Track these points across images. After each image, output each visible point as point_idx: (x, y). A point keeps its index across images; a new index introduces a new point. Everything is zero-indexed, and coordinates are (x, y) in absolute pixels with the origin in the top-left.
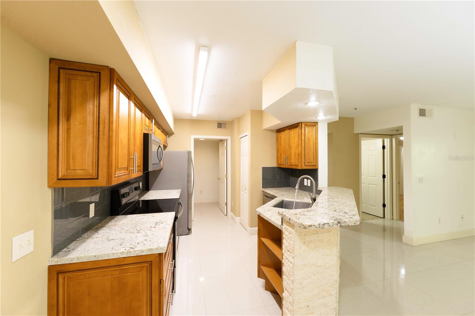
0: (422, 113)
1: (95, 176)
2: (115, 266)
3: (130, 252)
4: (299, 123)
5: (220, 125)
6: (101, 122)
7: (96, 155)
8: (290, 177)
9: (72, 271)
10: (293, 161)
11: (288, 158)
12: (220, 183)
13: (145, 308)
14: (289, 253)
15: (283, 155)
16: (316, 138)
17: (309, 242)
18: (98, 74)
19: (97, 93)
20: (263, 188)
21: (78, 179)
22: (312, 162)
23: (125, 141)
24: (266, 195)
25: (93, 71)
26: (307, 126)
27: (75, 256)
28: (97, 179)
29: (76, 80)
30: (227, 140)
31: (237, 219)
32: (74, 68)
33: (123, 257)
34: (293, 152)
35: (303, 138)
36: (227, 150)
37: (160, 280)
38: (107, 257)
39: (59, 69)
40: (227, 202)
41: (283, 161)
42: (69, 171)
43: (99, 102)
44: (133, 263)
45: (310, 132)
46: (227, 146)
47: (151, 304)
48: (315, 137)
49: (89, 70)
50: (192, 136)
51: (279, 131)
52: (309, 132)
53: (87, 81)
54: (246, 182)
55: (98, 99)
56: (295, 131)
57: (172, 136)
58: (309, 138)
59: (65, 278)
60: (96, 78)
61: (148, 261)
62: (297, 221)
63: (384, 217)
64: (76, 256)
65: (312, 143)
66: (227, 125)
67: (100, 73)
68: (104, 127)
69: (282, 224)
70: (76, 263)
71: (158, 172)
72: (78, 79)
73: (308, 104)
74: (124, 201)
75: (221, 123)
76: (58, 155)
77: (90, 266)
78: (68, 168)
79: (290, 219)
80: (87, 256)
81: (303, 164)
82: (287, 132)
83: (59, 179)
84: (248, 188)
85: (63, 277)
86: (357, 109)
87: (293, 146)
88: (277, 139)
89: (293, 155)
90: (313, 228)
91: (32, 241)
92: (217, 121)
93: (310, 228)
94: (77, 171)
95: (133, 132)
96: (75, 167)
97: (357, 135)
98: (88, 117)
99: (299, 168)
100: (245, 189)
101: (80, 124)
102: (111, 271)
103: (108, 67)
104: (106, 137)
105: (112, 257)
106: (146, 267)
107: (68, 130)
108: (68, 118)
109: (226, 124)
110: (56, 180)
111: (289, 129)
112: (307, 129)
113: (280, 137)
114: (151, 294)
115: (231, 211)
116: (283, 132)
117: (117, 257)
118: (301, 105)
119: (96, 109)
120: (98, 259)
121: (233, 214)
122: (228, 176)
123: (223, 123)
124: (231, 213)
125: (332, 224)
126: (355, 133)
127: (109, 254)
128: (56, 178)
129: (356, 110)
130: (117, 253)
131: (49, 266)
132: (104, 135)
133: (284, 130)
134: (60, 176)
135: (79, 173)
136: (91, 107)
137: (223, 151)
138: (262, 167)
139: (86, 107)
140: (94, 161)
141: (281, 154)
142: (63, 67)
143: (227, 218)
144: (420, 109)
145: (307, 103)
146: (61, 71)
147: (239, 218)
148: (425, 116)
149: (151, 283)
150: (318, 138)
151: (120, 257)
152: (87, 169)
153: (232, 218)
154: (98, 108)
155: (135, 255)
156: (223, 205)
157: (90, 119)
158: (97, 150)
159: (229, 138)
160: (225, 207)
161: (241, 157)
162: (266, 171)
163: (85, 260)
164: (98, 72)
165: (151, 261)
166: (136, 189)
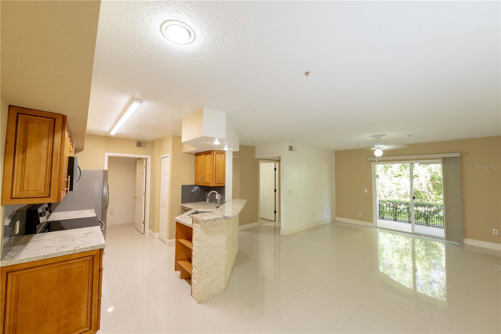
0: (291, 148)
1: (47, 195)
2: (62, 261)
3: (76, 250)
4: (212, 151)
5: (139, 144)
7: (48, 179)
8: (205, 193)
9: (22, 270)
10: (207, 180)
11: (204, 177)
12: (137, 202)
13: (87, 290)
14: (196, 241)
15: (199, 175)
17: (209, 232)
18: (53, 119)
19: (52, 133)
20: (181, 203)
21: (31, 198)
22: (220, 181)
24: (184, 209)
25: (48, 117)
26: (218, 153)
27: (25, 258)
28: (49, 197)
29: (33, 123)
30: (146, 159)
31: (156, 235)
32: (32, 114)
33: (70, 254)
34: (207, 173)
35: (214, 162)
36: (146, 169)
37: (100, 269)
38: (55, 255)
39: (18, 114)
40: (144, 220)
41: (199, 180)
42: (22, 192)
43: (53, 140)
44: (78, 258)
45: (219, 158)
46: (146, 164)
47: (92, 287)
49: (45, 116)
50: (106, 153)
51: (197, 154)
53: (43, 124)
54: (166, 199)
55: (52, 138)
56: (209, 157)
57: (81, 152)
58: (219, 163)
59: (14, 276)
60: (51, 122)
61: (91, 255)
62: (201, 218)
63: (275, 221)
64: (27, 257)
65: (221, 166)
66: (147, 144)
67: (55, 119)
68: (57, 159)
69: (193, 224)
70: (26, 263)
72: (35, 122)
75: (141, 143)
77: (39, 264)
78: (22, 190)
79: (197, 218)
80: (37, 256)
81: (214, 182)
82: (203, 156)
83: (13, 199)
84: (167, 205)
85: (12, 275)
87: (207, 168)
88: (196, 161)
89: (207, 175)
92: (136, 140)
93: (208, 221)
94: (30, 192)
96: (29, 189)
98: (42, 151)
99: (211, 185)
100: (165, 205)
101: (35, 156)
102: (58, 266)
103: (62, 114)
105: (60, 255)
106: (89, 260)
107: (24, 160)
108: (24, 151)
109: (146, 143)
110: (10, 198)
111: (205, 154)
112: (217, 155)
113: (198, 160)
114: (93, 279)
115: (149, 229)
116: (200, 156)
117: (64, 255)
120: (47, 258)
121: (151, 231)
122: (146, 195)
123: (143, 143)
124: (149, 230)
126: (255, 157)
127: (57, 253)
128: (10, 197)
129: (253, 142)
130: (64, 252)
131: (2, 268)
132: (56, 164)
133: (201, 155)
134: (14, 196)
135: (32, 193)
136: (45, 143)
137: (142, 169)
138: (182, 185)
139: (42, 143)
140: (47, 183)
141: (198, 174)
142: (22, 113)
143: (144, 236)
144: (289, 146)
146: (20, 115)
147: (158, 233)
148: (292, 150)
150: (225, 162)
151: (67, 254)
152: (39, 190)
153: (150, 235)
154: (52, 144)
155: (80, 252)
156: (139, 224)
158: (50, 175)
159: (149, 157)
160: (142, 225)
161: (161, 175)
162: (185, 188)
163: (35, 260)
164: (53, 118)
165: (94, 255)
166: (47, 210)
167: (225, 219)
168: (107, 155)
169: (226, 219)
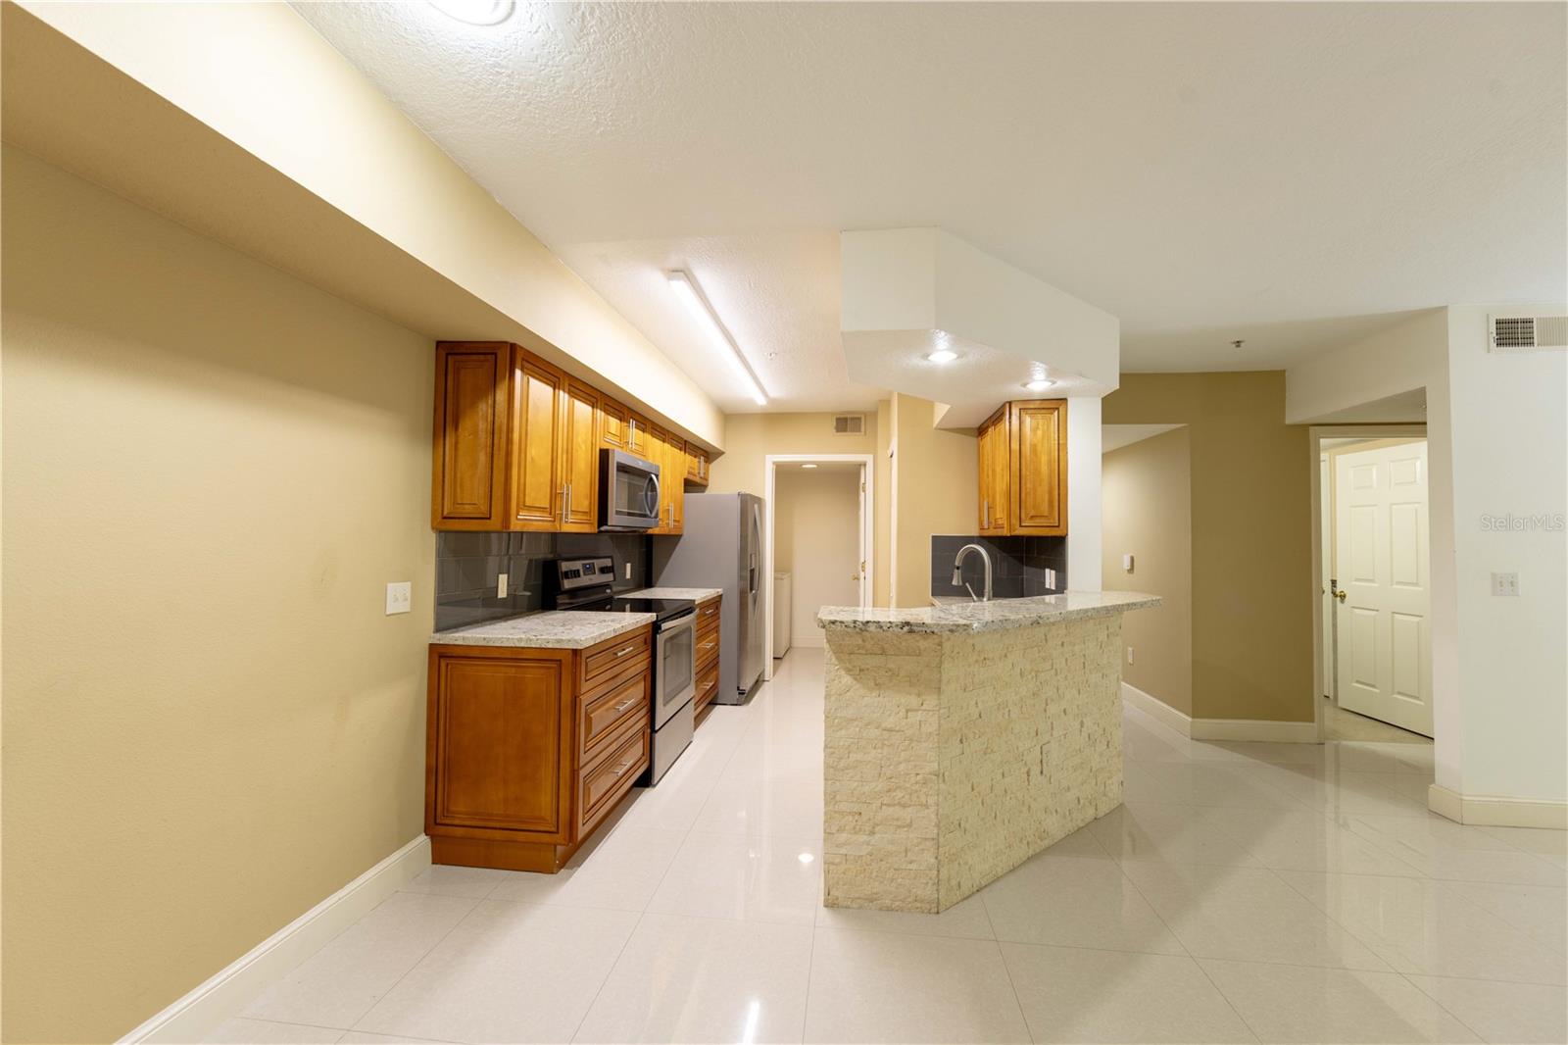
0: (1513, 335)
1: (487, 515)
4: (1003, 404)
5: (843, 424)
6: (496, 431)
8: (1025, 568)
9: (457, 657)
10: (998, 514)
11: (992, 505)
16: (1062, 447)
17: (861, 670)
19: (491, 386)
20: (933, 596)
21: (467, 518)
22: (1046, 514)
23: (545, 462)
25: (488, 351)
26: (1030, 411)
28: (489, 518)
29: (467, 368)
30: (864, 466)
32: (464, 351)
34: (998, 489)
35: (1015, 446)
36: (865, 493)
37: (575, 697)
39: (447, 355)
41: (985, 516)
42: (456, 506)
43: (495, 400)
44: (535, 660)
45: (1038, 427)
46: (865, 481)
48: (1056, 442)
49: (484, 351)
50: (768, 456)
51: (982, 430)
52: (1034, 430)
53: (480, 368)
55: (493, 395)
57: (720, 458)
58: (1034, 448)
60: (490, 363)
61: (556, 658)
65: (1044, 460)
66: (863, 420)
67: (495, 354)
70: (462, 646)
71: (672, 540)
72: (469, 367)
73: (930, 358)
74: (567, 584)
75: (847, 419)
76: (443, 481)
78: (455, 503)
81: (1015, 521)
83: (445, 518)
85: (447, 665)
86: (1242, 345)
87: (998, 470)
88: (978, 455)
89: (998, 497)
90: (839, 628)
91: (409, 595)
92: (833, 414)
94: (465, 506)
95: (565, 447)
96: (463, 501)
97: (1304, 429)
98: (481, 423)
99: (1006, 532)
101: (470, 435)
103: (508, 342)
104: (503, 452)
106: (553, 670)
109: (859, 419)
110: (441, 518)
111: (994, 423)
112: (1028, 420)
113: (983, 447)
114: (560, 716)
116: (986, 435)
118: (916, 361)
119: (490, 411)
122: (866, 568)
123: (852, 418)
125: (889, 625)
126: (1288, 421)
128: (441, 516)
129: (1238, 346)
131: (431, 645)
132: (500, 449)
133: (988, 428)
134: (445, 513)
135: (468, 510)
136: (483, 408)
138: (933, 537)
139: (479, 408)
140: (487, 490)
142: (452, 352)
144: (1495, 322)
145: (928, 355)
146: (450, 357)
148: (1530, 344)
149: (560, 698)
150: (1066, 444)
152: (476, 502)
154: (492, 408)
155: (538, 646)
157: (483, 426)
159: (868, 458)
161: (891, 509)
162: (943, 547)
163: (472, 643)
164: (492, 354)
165: (560, 661)
166: (603, 570)
167: (906, 629)
168: (771, 459)
169: (911, 632)
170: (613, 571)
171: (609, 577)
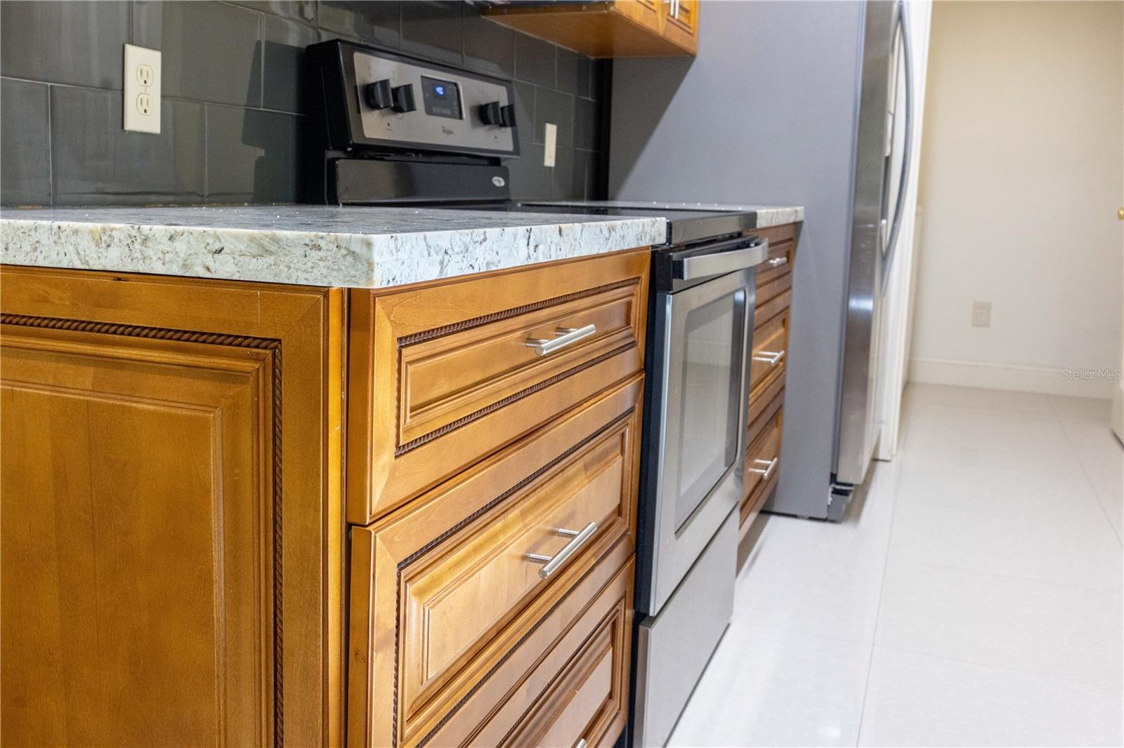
61: (257, 334)
74: (371, 125)
165: (273, 344)
166: (484, 114)
170: (513, 124)
171: (498, 140)
